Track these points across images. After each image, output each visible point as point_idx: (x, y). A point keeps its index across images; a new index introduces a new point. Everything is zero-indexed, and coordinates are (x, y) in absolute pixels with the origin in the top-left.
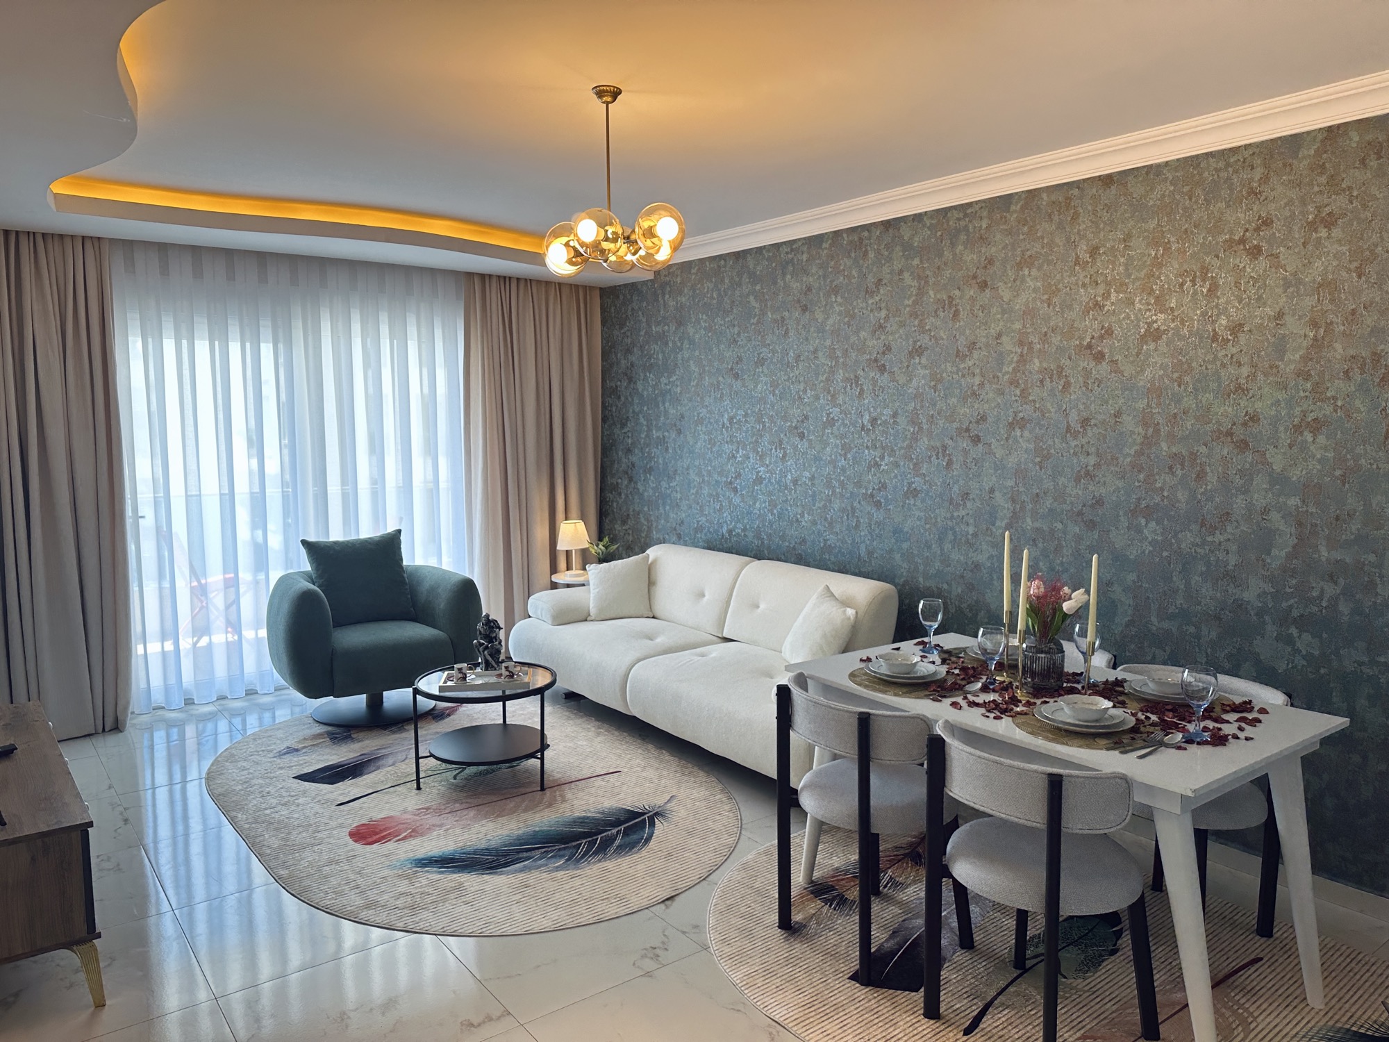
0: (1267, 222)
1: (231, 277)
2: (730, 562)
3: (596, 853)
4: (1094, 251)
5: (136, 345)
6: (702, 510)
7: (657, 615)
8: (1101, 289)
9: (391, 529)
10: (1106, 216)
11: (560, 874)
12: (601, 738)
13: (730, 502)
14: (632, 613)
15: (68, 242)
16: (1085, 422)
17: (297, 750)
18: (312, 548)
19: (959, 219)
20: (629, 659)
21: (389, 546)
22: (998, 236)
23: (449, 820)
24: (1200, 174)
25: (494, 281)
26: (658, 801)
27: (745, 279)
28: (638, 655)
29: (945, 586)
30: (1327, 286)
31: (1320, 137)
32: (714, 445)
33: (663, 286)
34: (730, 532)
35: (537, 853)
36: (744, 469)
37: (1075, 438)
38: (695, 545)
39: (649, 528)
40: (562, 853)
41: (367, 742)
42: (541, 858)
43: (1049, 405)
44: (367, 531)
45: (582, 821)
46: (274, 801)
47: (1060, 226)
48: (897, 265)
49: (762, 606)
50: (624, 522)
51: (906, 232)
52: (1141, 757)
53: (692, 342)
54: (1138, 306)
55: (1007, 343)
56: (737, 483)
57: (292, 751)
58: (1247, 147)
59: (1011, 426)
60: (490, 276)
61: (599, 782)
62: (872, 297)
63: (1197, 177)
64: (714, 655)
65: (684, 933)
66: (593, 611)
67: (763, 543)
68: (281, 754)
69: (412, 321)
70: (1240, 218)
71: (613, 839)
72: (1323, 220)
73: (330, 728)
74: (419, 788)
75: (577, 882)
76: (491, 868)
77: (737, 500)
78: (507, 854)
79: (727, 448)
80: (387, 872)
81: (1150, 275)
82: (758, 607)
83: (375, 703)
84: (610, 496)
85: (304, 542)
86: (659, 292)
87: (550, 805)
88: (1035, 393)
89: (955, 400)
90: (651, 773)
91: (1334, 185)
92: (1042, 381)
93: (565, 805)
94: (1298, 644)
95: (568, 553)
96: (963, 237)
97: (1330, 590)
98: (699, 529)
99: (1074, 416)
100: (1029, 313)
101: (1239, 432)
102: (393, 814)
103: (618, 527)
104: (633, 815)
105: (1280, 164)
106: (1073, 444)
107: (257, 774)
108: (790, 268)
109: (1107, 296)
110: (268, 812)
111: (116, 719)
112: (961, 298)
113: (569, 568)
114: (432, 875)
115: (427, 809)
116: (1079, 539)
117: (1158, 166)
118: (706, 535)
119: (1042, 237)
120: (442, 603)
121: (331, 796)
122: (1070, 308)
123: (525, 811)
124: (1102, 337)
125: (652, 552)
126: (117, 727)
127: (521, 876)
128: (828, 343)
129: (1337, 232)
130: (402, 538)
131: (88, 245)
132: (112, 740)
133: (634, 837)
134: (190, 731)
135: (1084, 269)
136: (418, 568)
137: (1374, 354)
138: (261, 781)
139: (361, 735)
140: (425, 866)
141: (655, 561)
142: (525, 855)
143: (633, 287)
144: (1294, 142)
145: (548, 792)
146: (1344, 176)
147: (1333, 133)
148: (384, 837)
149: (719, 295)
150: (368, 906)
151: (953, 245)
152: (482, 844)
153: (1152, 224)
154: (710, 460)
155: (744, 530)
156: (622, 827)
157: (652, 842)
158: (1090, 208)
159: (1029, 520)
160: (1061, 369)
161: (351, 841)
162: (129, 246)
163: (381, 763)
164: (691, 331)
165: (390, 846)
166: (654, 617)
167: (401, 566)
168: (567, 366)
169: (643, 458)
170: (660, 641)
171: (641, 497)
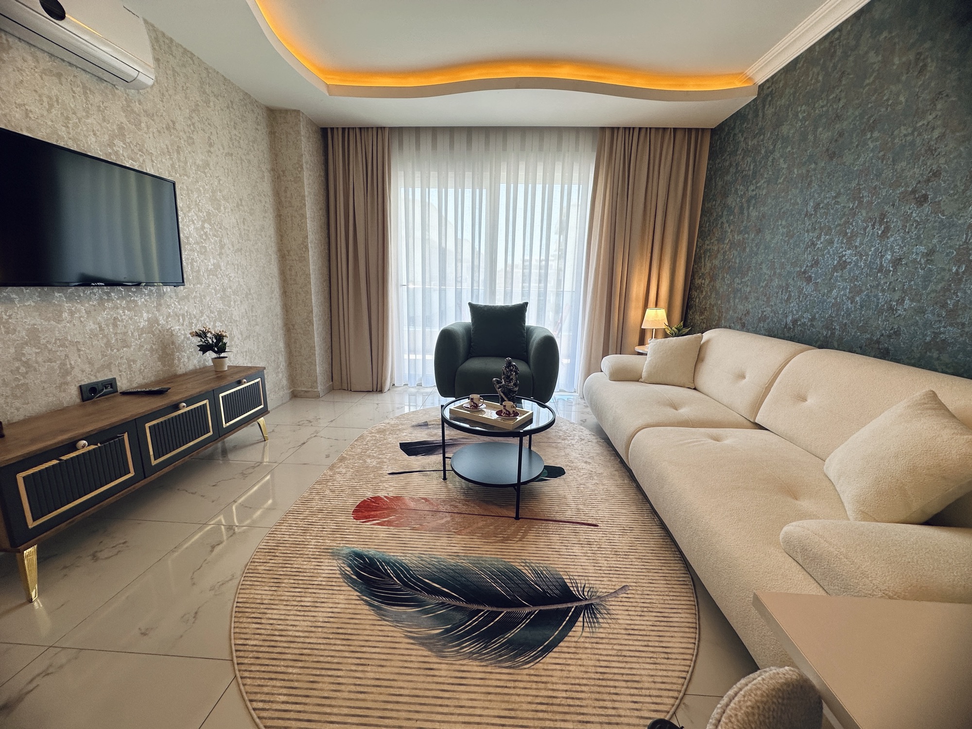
6: (769, 302)
7: (697, 388)
9: (517, 301)
13: (800, 292)
14: (677, 381)
15: (370, 132)
17: (427, 425)
18: (473, 309)
20: (640, 422)
21: (521, 310)
25: (622, 132)
28: (649, 420)
32: (792, 237)
34: (795, 322)
35: (434, 602)
36: (823, 255)
38: (756, 332)
40: (452, 616)
42: (430, 612)
45: (509, 577)
50: (702, 313)
53: (785, 140)
56: (812, 273)
57: (424, 425)
60: (618, 128)
61: (570, 531)
66: (644, 375)
67: (833, 334)
68: (416, 426)
71: (517, 623)
74: (445, 478)
77: (809, 289)
82: (804, 400)
85: (470, 304)
86: (761, 107)
87: (507, 538)
93: (518, 548)
98: (763, 319)
102: (405, 495)
103: (697, 317)
111: (382, 386)
118: (768, 324)
123: (483, 535)
125: (706, 335)
126: (382, 390)
130: (528, 308)
131: (380, 133)
133: (540, 633)
136: (535, 329)
141: (708, 342)
142: (422, 597)
143: (737, 114)
145: (518, 523)
154: (786, 252)
155: (813, 319)
156: (538, 611)
162: (400, 131)
164: (786, 128)
166: (695, 389)
167: (524, 326)
168: (672, 194)
169: (723, 260)
170: (685, 412)
171: (717, 293)
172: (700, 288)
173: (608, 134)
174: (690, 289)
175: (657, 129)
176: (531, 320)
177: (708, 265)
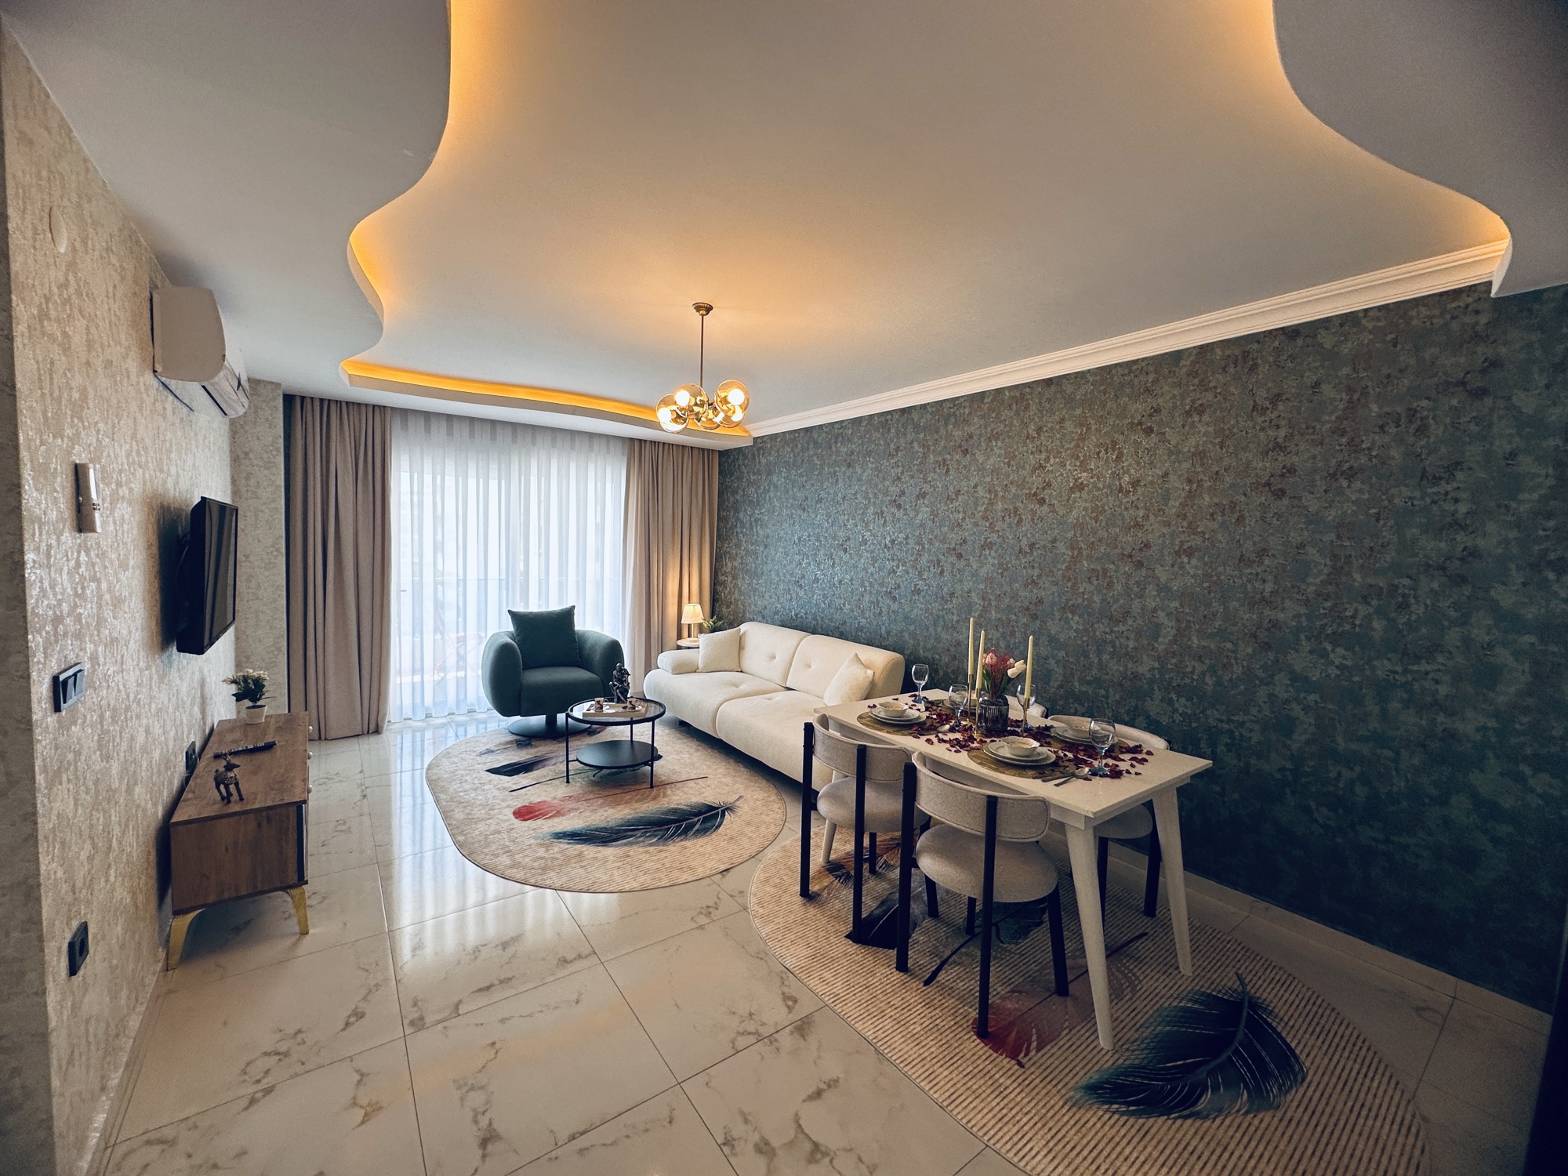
0: (1157, 411)
1: (472, 435)
2: (793, 635)
3: (680, 835)
4: (1039, 430)
5: (405, 477)
6: (779, 600)
7: (743, 670)
8: (1043, 456)
9: (569, 606)
10: (1048, 406)
11: (651, 849)
12: (700, 753)
13: (797, 595)
14: (727, 668)
15: (363, 409)
16: (1032, 546)
17: (493, 752)
18: (516, 617)
19: (950, 408)
20: (720, 699)
21: (567, 616)
22: (976, 420)
23: (583, 805)
24: (1112, 378)
25: (648, 444)
26: (730, 799)
27: (811, 446)
28: (726, 696)
29: (937, 657)
30: (1200, 455)
31: (1194, 352)
32: (788, 555)
33: (759, 450)
34: (796, 615)
35: (639, 833)
36: (807, 572)
37: (1025, 557)
38: (774, 624)
39: (744, 613)
40: (656, 833)
41: (540, 748)
42: (641, 836)
43: (1008, 534)
44: (554, 606)
45: (674, 811)
46: (467, 787)
47: (1017, 414)
48: (909, 437)
49: (813, 667)
50: (728, 607)
51: (915, 416)
52: (1057, 785)
53: (776, 487)
54: (1068, 467)
55: (981, 492)
56: (802, 582)
57: (489, 751)
58: (1143, 359)
59: (983, 547)
60: (645, 441)
61: (692, 784)
62: (893, 459)
63: (1109, 380)
64: (777, 699)
65: (731, 896)
66: (701, 666)
68: (482, 754)
69: (591, 468)
70: (1138, 408)
71: (693, 825)
72: (1196, 408)
73: (518, 738)
74: (568, 782)
75: (663, 854)
76: (605, 842)
77: (801, 593)
78: (618, 832)
79: (797, 558)
80: (532, 841)
81: (1077, 446)
82: (810, 667)
83: (551, 721)
84: (720, 588)
85: (509, 611)
86: (756, 453)
87: (655, 798)
88: (999, 525)
89: (946, 529)
90: (728, 780)
91: (1204, 386)
92: (1003, 517)
93: (666, 799)
94: (1177, 705)
95: (689, 625)
96: (953, 420)
97: (1200, 668)
98: (776, 613)
99: (1024, 542)
100: (995, 471)
101: (1138, 556)
102: (548, 799)
103: (724, 610)
104: (711, 808)
105: (1167, 371)
106: (1024, 561)
107: (461, 767)
108: (840, 439)
109: (1047, 459)
110: (462, 794)
111: (377, 726)
112: (951, 460)
113: (689, 636)
114: (563, 845)
115: (570, 797)
116: (1026, 625)
117: (1083, 372)
118: (780, 616)
119: (1005, 420)
120: (597, 657)
121: (507, 785)
122: (1023, 468)
123: (637, 801)
124: (1044, 488)
125: (743, 627)
126: (378, 731)
127: (627, 848)
128: (864, 488)
129: (1206, 418)
130: (576, 611)
131: (377, 412)
132: (373, 739)
133: (709, 824)
134: (428, 735)
135: (1032, 442)
136: (584, 633)
137: (1232, 502)
138: (463, 772)
139: (538, 743)
140: (559, 838)
141: (745, 633)
142: (630, 833)
143: (740, 449)
144: (1176, 356)
145: (655, 789)
146: (1211, 378)
147: (1204, 350)
148: (536, 816)
149: (794, 456)
150: (512, 867)
151: (946, 425)
152: (603, 825)
153: (1078, 412)
154: (785, 566)
155: (806, 614)
156: (702, 817)
157: (721, 828)
158: (1037, 401)
159: (993, 612)
160: (1016, 509)
161: (513, 817)
162: (405, 413)
163: (546, 763)
164: (775, 479)
165: (539, 822)
166: (741, 672)
167: (574, 631)
168: (694, 501)
169: (742, 563)
170: (743, 688)
171: (740, 589)
172: (724, 583)
173: (637, 444)
174: (715, 584)
175: (678, 446)
176: (580, 625)
177: (730, 565)
